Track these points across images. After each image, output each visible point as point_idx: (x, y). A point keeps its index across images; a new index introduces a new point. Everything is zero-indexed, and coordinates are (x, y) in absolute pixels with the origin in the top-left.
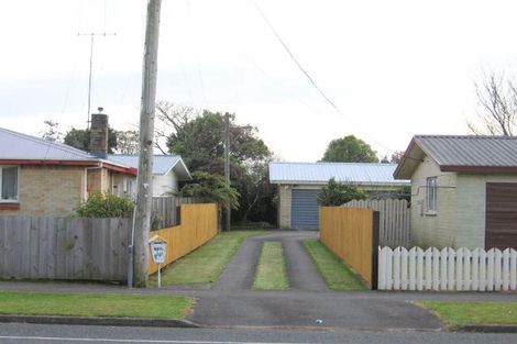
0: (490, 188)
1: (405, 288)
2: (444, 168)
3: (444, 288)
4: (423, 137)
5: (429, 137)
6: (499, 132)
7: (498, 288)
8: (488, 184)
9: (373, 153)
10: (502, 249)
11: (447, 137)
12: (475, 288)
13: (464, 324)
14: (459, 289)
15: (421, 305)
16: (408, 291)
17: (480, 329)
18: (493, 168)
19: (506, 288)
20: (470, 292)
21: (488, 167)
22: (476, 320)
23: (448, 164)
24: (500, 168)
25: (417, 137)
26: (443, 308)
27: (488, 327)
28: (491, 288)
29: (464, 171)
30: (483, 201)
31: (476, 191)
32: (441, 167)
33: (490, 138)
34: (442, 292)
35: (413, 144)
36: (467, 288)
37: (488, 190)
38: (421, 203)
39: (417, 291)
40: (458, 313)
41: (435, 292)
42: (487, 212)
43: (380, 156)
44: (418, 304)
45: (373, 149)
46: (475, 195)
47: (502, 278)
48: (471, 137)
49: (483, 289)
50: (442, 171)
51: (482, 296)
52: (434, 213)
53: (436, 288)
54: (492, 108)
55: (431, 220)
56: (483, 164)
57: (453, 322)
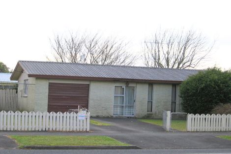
0: (51, 85)
1: (5, 129)
2: (30, 76)
3: (23, 130)
4: (23, 61)
5: (25, 61)
6: (60, 60)
7: (47, 129)
8: (49, 83)
9: (7, 69)
10: (56, 112)
11: (34, 62)
12: (37, 130)
13: (26, 146)
14: (30, 130)
15: (10, 137)
16: (6, 131)
17: (33, 148)
18: (52, 76)
19: (51, 129)
20: (35, 131)
21: (49, 76)
22: (32, 144)
23: (32, 74)
24: (55, 76)
25: (20, 61)
26: (19, 138)
27: (37, 147)
28: (44, 130)
29: (39, 77)
30: (47, 91)
31: (44, 86)
32: (29, 75)
33: (55, 63)
34: (21, 131)
35: (18, 65)
36: (33, 130)
37: (49, 86)
38: (21, 91)
39: (10, 131)
40: (26, 140)
41: (19, 131)
42: (49, 95)
43: (10, 70)
44: (8, 137)
45: (7, 66)
46: (43, 88)
47: (49, 125)
48: (47, 62)
49: (40, 130)
50: (29, 77)
51: (40, 133)
52: (26, 96)
53: (19, 130)
54: (57, 50)
55: (25, 99)
56: (47, 74)
57: (21, 145)
